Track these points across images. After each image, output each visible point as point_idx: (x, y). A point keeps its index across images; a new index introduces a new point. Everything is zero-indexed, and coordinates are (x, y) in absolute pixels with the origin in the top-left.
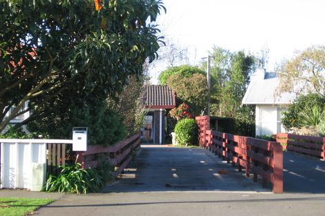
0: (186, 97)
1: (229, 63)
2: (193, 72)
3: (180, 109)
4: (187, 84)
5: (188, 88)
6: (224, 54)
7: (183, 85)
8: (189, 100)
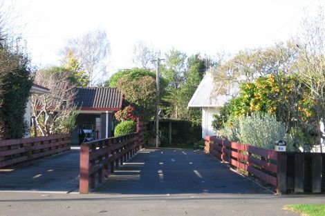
0: (134, 99)
1: (186, 66)
2: (144, 75)
3: (125, 111)
4: (136, 87)
5: (137, 91)
6: (181, 57)
7: (132, 87)
8: (137, 103)
